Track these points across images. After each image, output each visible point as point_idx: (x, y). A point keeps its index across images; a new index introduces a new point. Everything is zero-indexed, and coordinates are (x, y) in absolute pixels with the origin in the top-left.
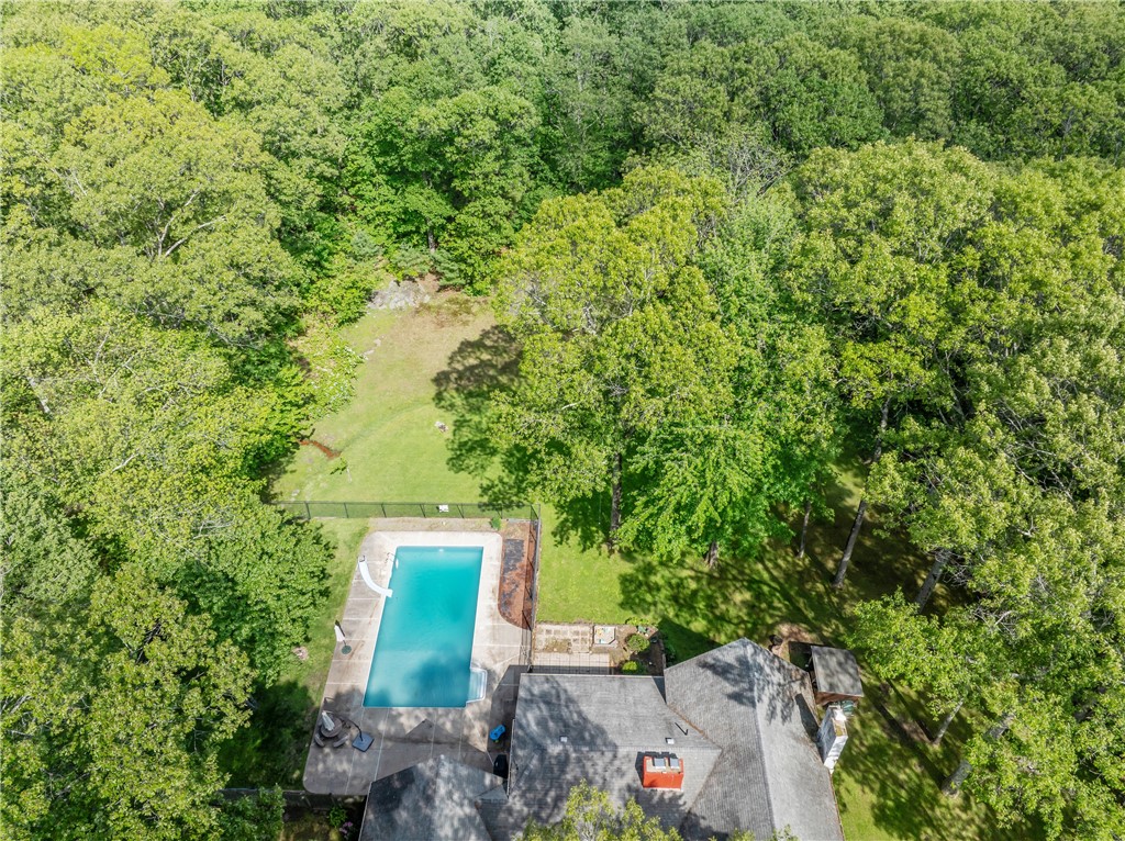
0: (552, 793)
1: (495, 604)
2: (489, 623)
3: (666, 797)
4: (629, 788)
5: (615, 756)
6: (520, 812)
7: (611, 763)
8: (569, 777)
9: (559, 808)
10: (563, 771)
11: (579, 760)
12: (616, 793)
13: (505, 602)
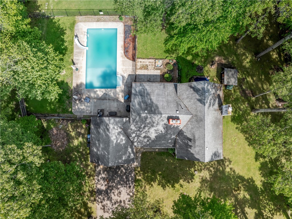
0: (143, 125)
1: (123, 52)
2: (121, 59)
3: (175, 126)
4: (165, 124)
5: (161, 117)
6: (134, 130)
7: (160, 118)
8: (148, 121)
9: (145, 129)
10: (146, 120)
11: (151, 118)
12: (161, 125)
13: (126, 51)
